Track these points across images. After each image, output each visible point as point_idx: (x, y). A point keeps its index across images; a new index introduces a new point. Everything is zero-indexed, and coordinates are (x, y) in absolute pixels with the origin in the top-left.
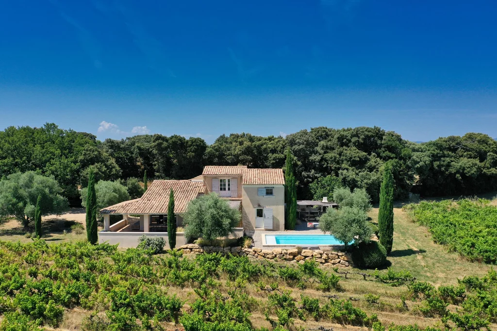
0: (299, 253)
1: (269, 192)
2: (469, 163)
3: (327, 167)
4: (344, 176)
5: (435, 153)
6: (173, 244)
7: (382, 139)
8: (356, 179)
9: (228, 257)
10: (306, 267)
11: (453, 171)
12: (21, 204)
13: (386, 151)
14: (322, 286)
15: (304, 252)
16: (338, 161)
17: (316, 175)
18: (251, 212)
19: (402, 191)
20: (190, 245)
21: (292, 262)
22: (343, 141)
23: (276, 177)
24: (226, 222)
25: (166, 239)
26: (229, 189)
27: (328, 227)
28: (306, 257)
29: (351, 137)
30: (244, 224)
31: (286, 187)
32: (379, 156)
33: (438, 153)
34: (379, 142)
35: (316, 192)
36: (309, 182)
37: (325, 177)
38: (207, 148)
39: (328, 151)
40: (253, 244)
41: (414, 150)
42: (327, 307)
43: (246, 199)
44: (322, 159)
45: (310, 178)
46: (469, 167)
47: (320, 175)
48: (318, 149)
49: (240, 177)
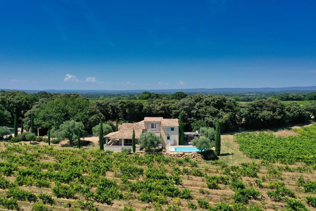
0: (184, 154)
1: (172, 129)
2: (267, 114)
3: (199, 115)
4: (207, 120)
5: (251, 109)
6: (134, 151)
7: (225, 102)
8: (212, 122)
9: (157, 156)
10: (186, 159)
11: (259, 117)
12: (71, 134)
13: (227, 108)
14: (191, 165)
15: (186, 154)
16: (205, 113)
17: (194, 120)
18: (165, 138)
19: (235, 127)
20: (141, 151)
21: (181, 158)
22: (207, 104)
23: (175, 123)
24: (156, 142)
25: (132, 149)
26: (155, 128)
27: (195, 144)
28: (186, 156)
29: (211, 101)
30: (162, 143)
31: (179, 127)
32: (224, 111)
33: (252, 109)
34: (224, 103)
35: (194, 128)
36: (191, 123)
37: (198, 120)
38: (144, 107)
39: (201, 107)
40: (166, 151)
41: (241, 107)
42: (191, 171)
43: (162, 132)
44: (197, 112)
45: (191, 121)
46: (267, 116)
47: (196, 119)
48: (195, 107)
49: (160, 123)
